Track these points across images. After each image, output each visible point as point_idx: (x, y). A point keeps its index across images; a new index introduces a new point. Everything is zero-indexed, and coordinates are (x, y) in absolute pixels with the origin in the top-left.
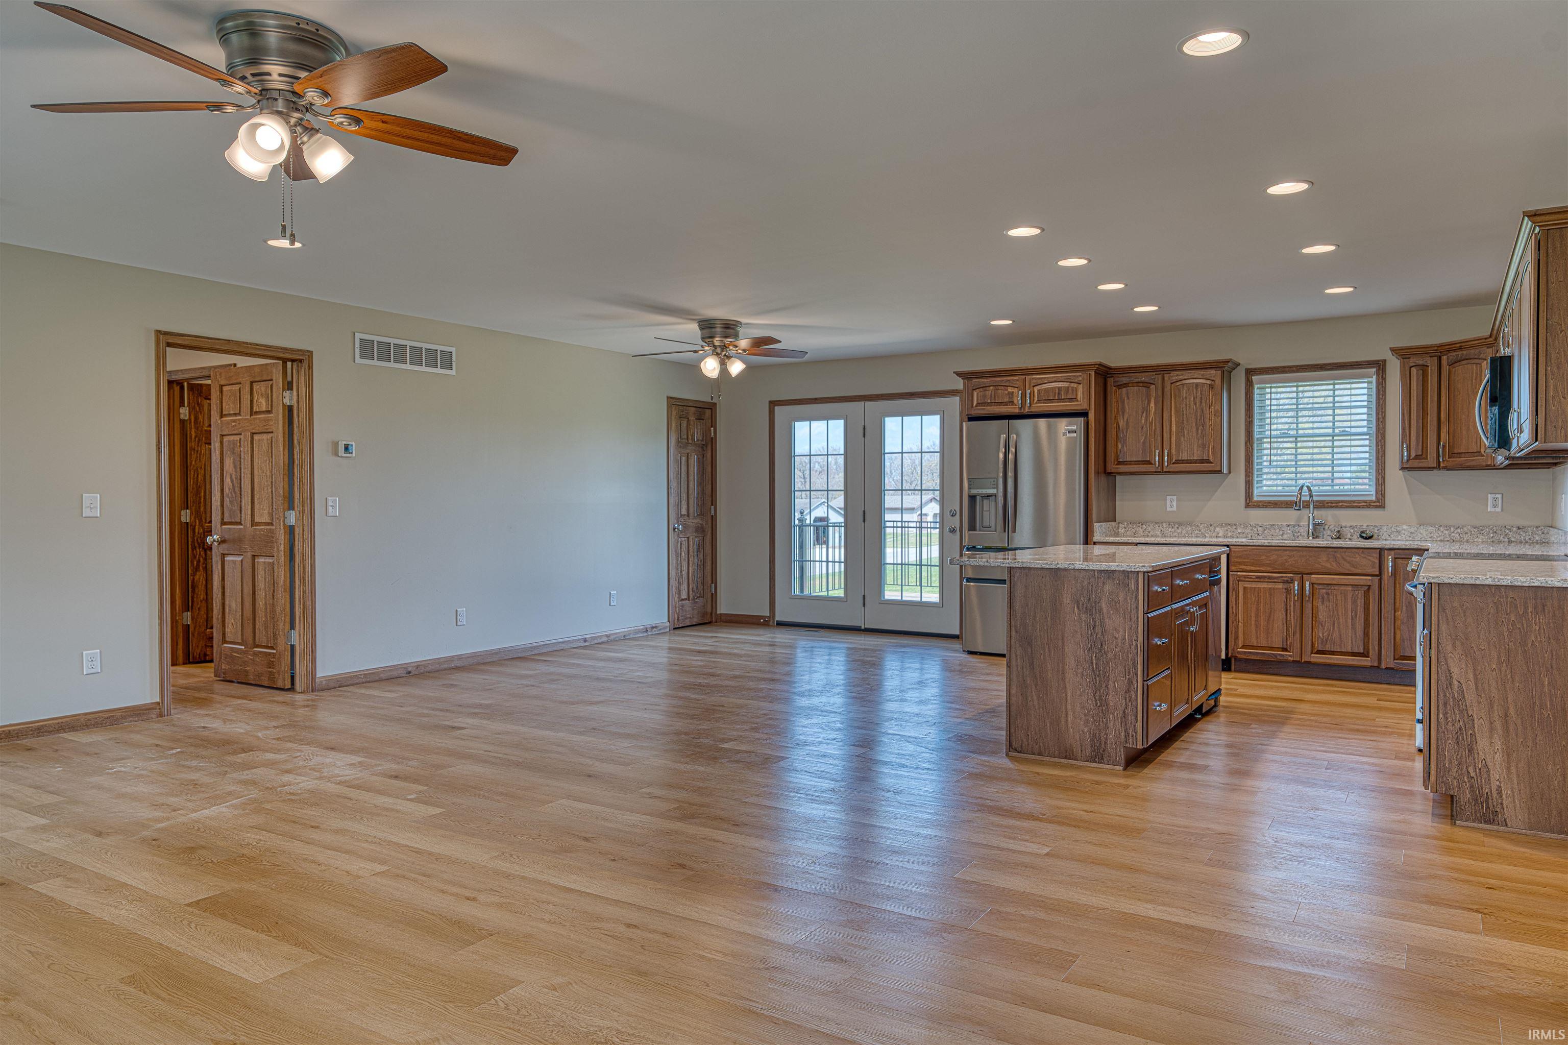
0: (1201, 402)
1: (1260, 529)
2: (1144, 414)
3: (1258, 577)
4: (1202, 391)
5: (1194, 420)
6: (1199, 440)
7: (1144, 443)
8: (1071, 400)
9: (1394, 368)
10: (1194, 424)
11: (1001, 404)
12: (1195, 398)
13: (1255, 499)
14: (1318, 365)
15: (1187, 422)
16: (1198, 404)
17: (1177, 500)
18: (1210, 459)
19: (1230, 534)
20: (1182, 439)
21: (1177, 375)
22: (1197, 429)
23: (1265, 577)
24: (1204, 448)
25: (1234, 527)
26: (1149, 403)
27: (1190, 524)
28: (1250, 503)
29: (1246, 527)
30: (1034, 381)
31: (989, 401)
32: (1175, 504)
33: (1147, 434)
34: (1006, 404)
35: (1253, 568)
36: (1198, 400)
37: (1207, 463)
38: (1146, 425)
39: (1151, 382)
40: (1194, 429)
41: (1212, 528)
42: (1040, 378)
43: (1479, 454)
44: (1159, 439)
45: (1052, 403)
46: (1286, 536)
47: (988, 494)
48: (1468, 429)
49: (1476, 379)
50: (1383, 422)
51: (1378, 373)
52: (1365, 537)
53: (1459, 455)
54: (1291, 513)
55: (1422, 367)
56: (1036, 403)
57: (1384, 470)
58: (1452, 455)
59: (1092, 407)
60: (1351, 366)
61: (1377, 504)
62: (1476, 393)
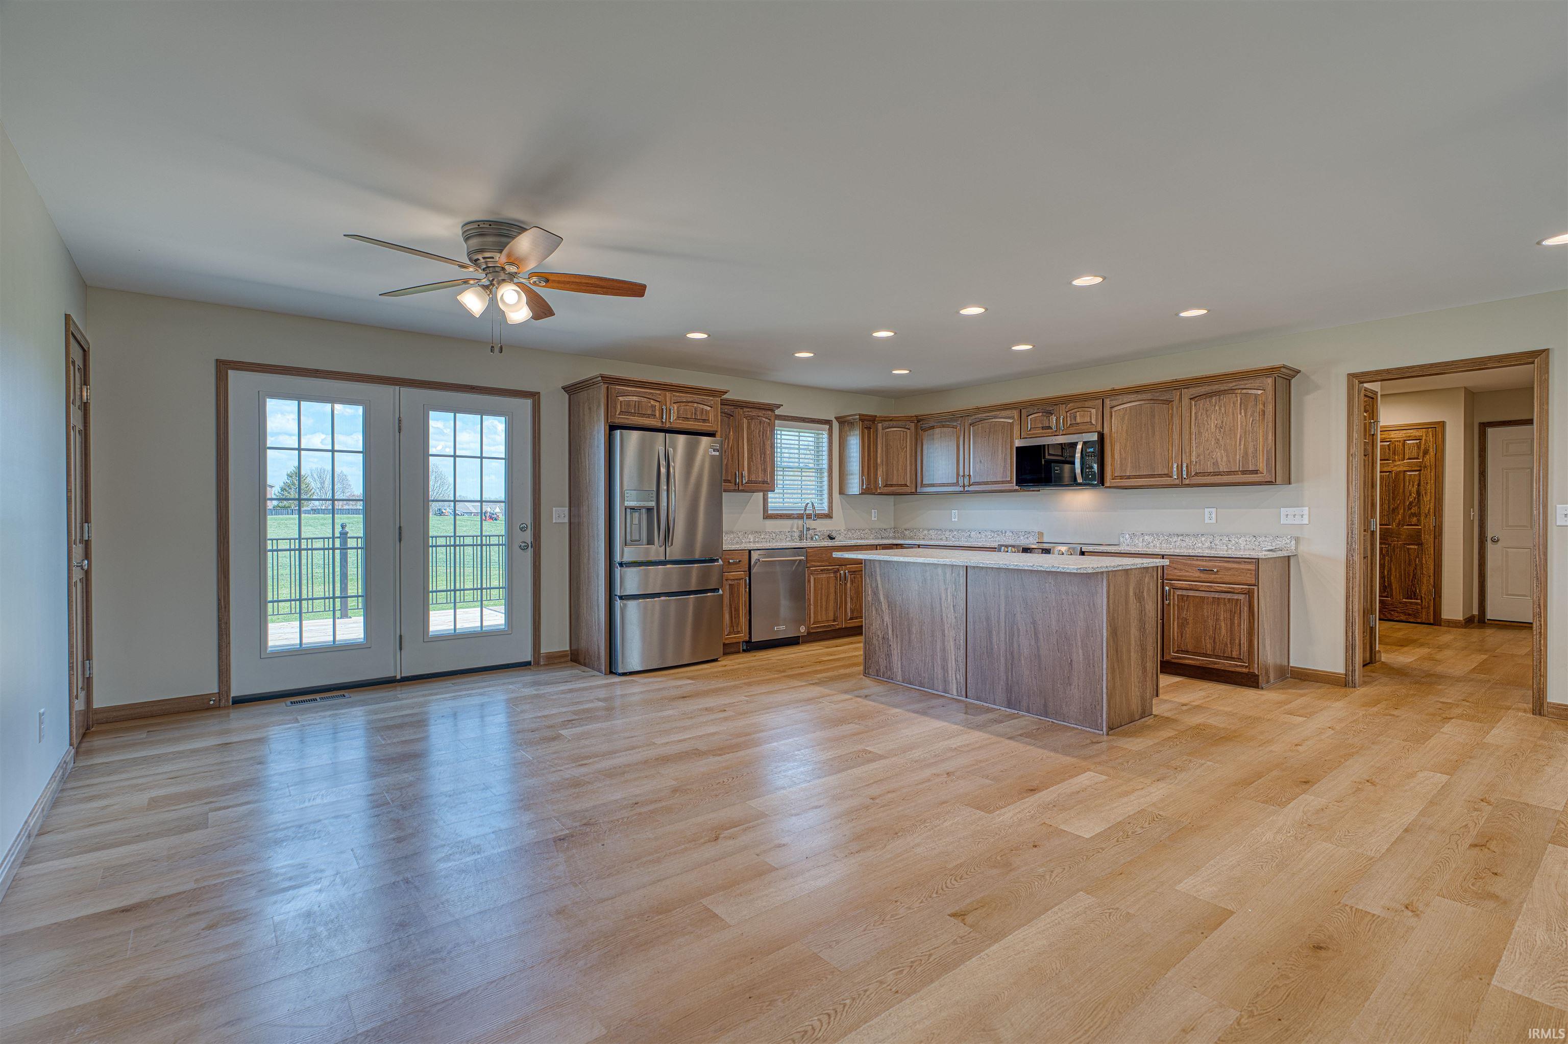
0: (763, 435)
1: (774, 535)
3: (822, 570)
4: (763, 426)
5: (759, 447)
6: (762, 464)
7: (727, 464)
8: (704, 421)
9: (836, 425)
10: (759, 451)
11: (643, 415)
12: (760, 431)
13: (770, 512)
14: (802, 418)
15: (755, 450)
16: (761, 436)
18: (768, 479)
19: (757, 540)
20: (752, 463)
21: (748, 411)
23: (825, 569)
24: (765, 471)
25: (760, 534)
26: (729, 432)
27: (732, 532)
28: (767, 516)
29: (766, 534)
30: (675, 398)
31: (633, 411)
33: (728, 458)
34: (649, 416)
35: (819, 564)
37: (765, 483)
38: (728, 450)
39: (731, 414)
40: (760, 455)
41: (746, 535)
42: (679, 396)
43: (906, 485)
44: (737, 463)
45: (689, 421)
46: (787, 539)
47: (644, 507)
48: (898, 470)
49: (903, 440)
50: (832, 461)
51: (829, 429)
52: (831, 538)
53: (891, 485)
54: (788, 522)
55: (869, 428)
56: (676, 419)
57: (832, 493)
58: (886, 486)
59: (719, 429)
60: (818, 422)
61: (829, 516)
62: (904, 449)
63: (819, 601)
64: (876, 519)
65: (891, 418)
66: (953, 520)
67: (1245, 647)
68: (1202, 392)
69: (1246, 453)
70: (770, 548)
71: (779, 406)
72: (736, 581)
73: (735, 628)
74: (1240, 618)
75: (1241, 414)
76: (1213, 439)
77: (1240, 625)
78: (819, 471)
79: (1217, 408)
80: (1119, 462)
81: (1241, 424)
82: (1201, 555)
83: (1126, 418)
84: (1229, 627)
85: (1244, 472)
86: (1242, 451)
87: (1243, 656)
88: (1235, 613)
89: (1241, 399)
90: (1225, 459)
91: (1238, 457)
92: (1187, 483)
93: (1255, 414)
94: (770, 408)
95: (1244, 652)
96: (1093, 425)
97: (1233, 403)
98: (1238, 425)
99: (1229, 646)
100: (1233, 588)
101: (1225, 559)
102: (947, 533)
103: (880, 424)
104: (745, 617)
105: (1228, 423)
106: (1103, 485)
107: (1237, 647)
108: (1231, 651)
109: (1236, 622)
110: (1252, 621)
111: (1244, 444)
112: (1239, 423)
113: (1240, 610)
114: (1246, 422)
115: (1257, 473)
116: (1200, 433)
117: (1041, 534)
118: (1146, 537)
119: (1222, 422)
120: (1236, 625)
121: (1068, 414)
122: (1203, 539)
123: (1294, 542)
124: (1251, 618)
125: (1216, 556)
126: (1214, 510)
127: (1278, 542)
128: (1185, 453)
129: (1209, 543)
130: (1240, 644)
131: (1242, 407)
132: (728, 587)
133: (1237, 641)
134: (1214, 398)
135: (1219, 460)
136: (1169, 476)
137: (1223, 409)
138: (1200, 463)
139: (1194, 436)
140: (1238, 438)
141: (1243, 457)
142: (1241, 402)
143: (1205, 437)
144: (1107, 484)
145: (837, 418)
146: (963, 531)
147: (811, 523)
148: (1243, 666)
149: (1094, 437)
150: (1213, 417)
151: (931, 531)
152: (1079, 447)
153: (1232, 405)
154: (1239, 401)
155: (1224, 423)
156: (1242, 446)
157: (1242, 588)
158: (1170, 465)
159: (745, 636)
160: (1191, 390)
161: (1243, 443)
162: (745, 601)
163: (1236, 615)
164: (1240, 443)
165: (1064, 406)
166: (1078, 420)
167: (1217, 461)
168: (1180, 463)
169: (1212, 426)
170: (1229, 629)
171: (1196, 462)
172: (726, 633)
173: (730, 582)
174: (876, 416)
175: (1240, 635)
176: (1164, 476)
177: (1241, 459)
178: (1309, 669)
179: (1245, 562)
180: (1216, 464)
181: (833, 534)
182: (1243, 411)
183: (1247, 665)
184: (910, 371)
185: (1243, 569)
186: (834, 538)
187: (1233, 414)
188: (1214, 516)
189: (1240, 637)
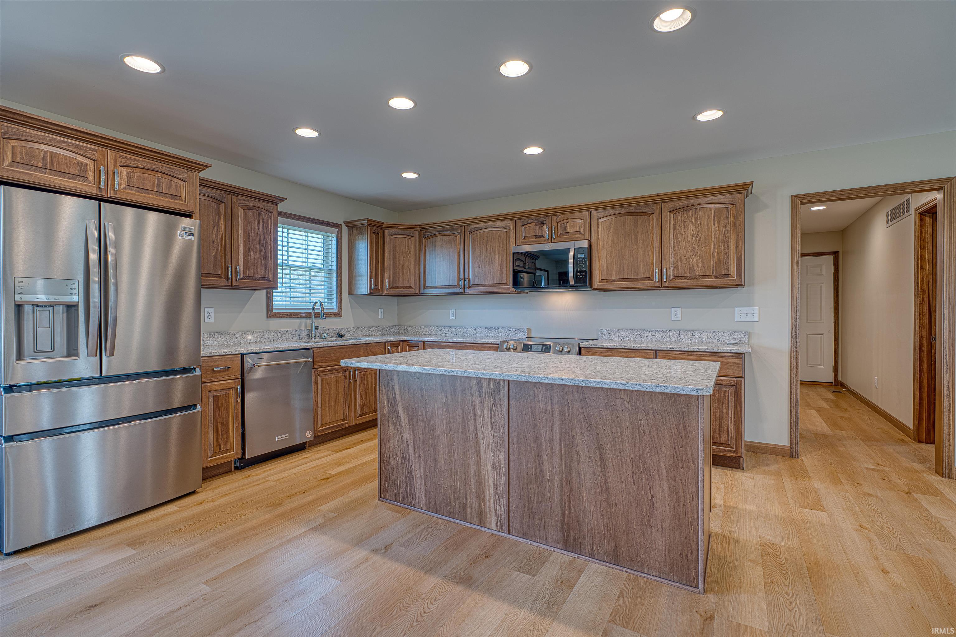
0: (263, 228)
1: (279, 334)
2: (215, 229)
3: (330, 370)
4: (263, 219)
5: (258, 243)
6: (262, 260)
7: (215, 257)
8: (174, 196)
9: (345, 229)
10: (258, 247)
11: (63, 174)
12: (259, 224)
13: (274, 311)
14: (310, 218)
15: (253, 243)
16: (261, 230)
17: (215, 313)
18: (270, 277)
20: (249, 257)
21: (244, 200)
22: (260, 251)
23: (333, 369)
24: (266, 268)
25: (262, 334)
26: (219, 220)
27: (228, 333)
28: (271, 315)
29: (270, 332)
30: (123, 160)
31: (40, 165)
32: (212, 315)
33: (218, 249)
34: (74, 176)
35: (327, 364)
36: (261, 226)
37: (268, 280)
38: (217, 240)
39: (222, 200)
40: (258, 251)
41: (246, 336)
42: (131, 159)
43: (410, 287)
44: (229, 255)
45: (148, 194)
46: (295, 338)
47: (58, 304)
48: (403, 273)
49: (408, 246)
50: (341, 263)
51: (338, 233)
52: (340, 336)
53: (397, 287)
54: (297, 321)
55: (377, 234)
56: (125, 188)
57: (341, 293)
58: (393, 287)
59: (198, 211)
60: (326, 224)
61: (338, 315)
62: (408, 254)
63: (327, 402)
64: (382, 317)
65: (397, 226)
66: (451, 318)
67: (732, 435)
68: (680, 205)
69: (719, 260)
70: (269, 350)
71: (282, 200)
72: (223, 392)
73: (222, 446)
74: (728, 407)
75: (714, 225)
76: (690, 248)
77: (727, 414)
78: (328, 272)
79: (693, 220)
80: (605, 267)
81: (715, 234)
83: (612, 228)
84: (718, 415)
85: (717, 276)
86: (715, 258)
87: (731, 442)
88: (723, 402)
89: (714, 212)
90: (700, 265)
91: (712, 263)
92: (666, 285)
93: (727, 225)
94: (274, 200)
95: (731, 438)
96: (582, 234)
97: (708, 216)
98: (712, 236)
99: (718, 432)
100: (722, 380)
102: (446, 329)
103: (387, 231)
104: (237, 431)
105: (703, 233)
106: (591, 288)
107: (725, 434)
108: (720, 437)
109: (724, 411)
110: (739, 410)
111: (718, 251)
112: (713, 233)
113: (728, 400)
114: (720, 232)
115: (728, 277)
116: (678, 242)
117: (529, 330)
118: (622, 333)
119: (698, 233)
120: (724, 414)
121: (559, 225)
122: (671, 334)
123: (747, 336)
124: (738, 408)
125: (707, 351)
126: (679, 309)
127: (735, 337)
128: (665, 259)
129: (676, 337)
130: (728, 431)
131: (716, 219)
132: (211, 400)
133: (725, 429)
134: (691, 211)
135: (695, 266)
136: (651, 279)
137: (699, 221)
138: (678, 268)
139: (672, 244)
140: (712, 246)
141: (716, 263)
142: (714, 215)
143: (683, 245)
144: (595, 286)
145: (345, 223)
146: (461, 327)
147: (319, 322)
148: (730, 451)
149: (585, 244)
150: (689, 228)
151: (431, 328)
152: (571, 254)
153: (707, 217)
154: (713, 214)
155: (700, 233)
156: (716, 254)
157: (730, 381)
158: (651, 269)
159: (236, 454)
160: (669, 204)
161: (716, 250)
162: (236, 414)
163: (724, 405)
164: (714, 251)
165: (556, 217)
166: (568, 230)
167: (693, 266)
168: (660, 268)
169: (689, 236)
170: (718, 417)
171: (675, 267)
172: (209, 455)
173: (215, 394)
174: (383, 223)
175: (728, 423)
176: (646, 279)
177: (714, 264)
179: (732, 356)
180: (692, 269)
181: (342, 332)
182: (716, 222)
183: (734, 449)
184: (419, 175)
185: (731, 363)
186: (343, 336)
187: (708, 225)
188: (679, 314)
189: (728, 425)
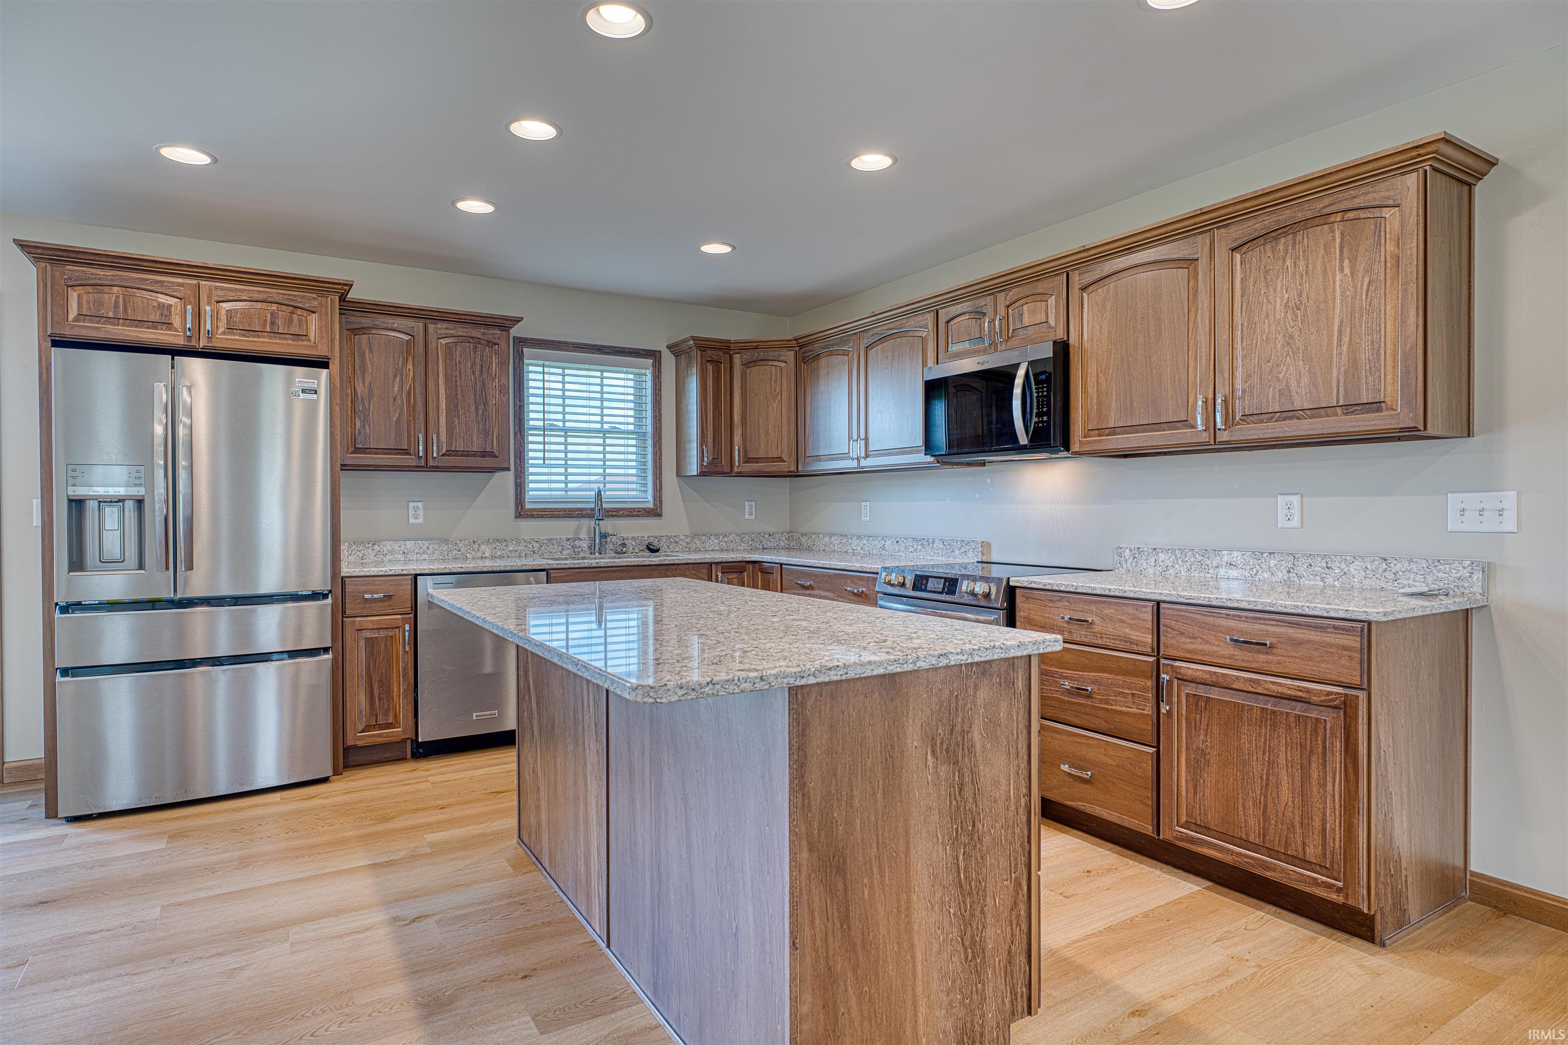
0: (481, 371)
1: (535, 545)
2: (398, 379)
4: (482, 356)
5: (472, 396)
6: (479, 423)
7: (398, 421)
8: (296, 337)
9: (668, 360)
10: (472, 401)
11: (141, 323)
12: (474, 364)
13: (528, 506)
14: (596, 346)
15: (463, 396)
16: (477, 373)
17: (425, 509)
18: (495, 451)
19: (499, 553)
20: (456, 419)
21: (447, 328)
22: (477, 409)
24: (486, 436)
25: (504, 544)
26: (405, 364)
27: (446, 541)
28: (522, 512)
29: (518, 543)
30: (220, 293)
31: (111, 314)
32: (421, 512)
33: (402, 410)
34: (154, 325)
36: (478, 367)
37: (490, 456)
38: (401, 395)
39: (408, 331)
40: (473, 408)
41: (476, 546)
42: (231, 290)
43: (780, 459)
44: (422, 417)
45: (259, 337)
46: (565, 552)
48: (767, 433)
49: (776, 382)
50: (660, 420)
51: (654, 366)
52: (653, 550)
53: (757, 460)
54: (572, 523)
55: (716, 363)
56: (224, 333)
57: (661, 474)
58: (748, 460)
59: (337, 354)
60: (630, 353)
61: (655, 512)
62: (777, 396)
64: (753, 517)
65: (755, 344)
66: (863, 519)
67: (1336, 841)
68: (1256, 230)
69: (1354, 362)
70: (463, 570)
72: (383, 634)
73: (380, 717)
74: (1324, 766)
75: (1342, 270)
76: (1280, 337)
77: (1323, 784)
78: (640, 435)
79: (1288, 263)
80: (1095, 401)
81: (1343, 293)
82: (1235, 605)
83: (1108, 308)
84: (1298, 783)
85: (1350, 408)
86: (1344, 358)
87: (1332, 862)
88: (1311, 752)
89: (1342, 234)
90: (1305, 380)
91: (1335, 374)
92: (1224, 439)
93: (1376, 267)
94: (504, 324)
95: (1333, 852)
96: (1052, 327)
97: (1325, 245)
98: (1334, 299)
99: (1298, 830)
100: (1308, 691)
101: (1291, 618)
102: (855, 542)
103: (738, 355)
104: (405, 697)
105: (1312, 295)
106: (1067, 449)
107: (1317, 838)
108: (1304, 844)
109: (1315, 775)
110: (1352, 777)
111: (1350, 340)
112: (1338, 293)
113: (1324, 747)
114: (1355, 287)
115: (1379, 410)
116: (1252, 324)
117: (986, 546)
118: (1162, 556)
119: (1300, 295)
120: (1314, 782)
121: (1010, 311)
122: (1273, 563)
123: (1478, 575)
124: (1350, 770)
126: (1295, 500)
127: (1440, 575)
128: (1222, 372)
129: (1285, 572)
130: (1324, 830)
131: (1346, 254)
132: (362, 643)
133: (1317, 823)
134: (1283, 240)
135: (1293, 384)
136: (1187, 423)
137: (1302, 264)
138: (1252, 393)
139: (1239, 333)
140: (1336, 328)
141: (1346, 373)
142: (1342, 242)
143: (1263, 332)
144: (1075, 447)
145: (669, 347)
146: (875, 537)
147: (608, 525)
148: (1330, 886)
149: (1047, 351)
150: (1279, 284)
151: (833, 539)
152: (1021, 372)
153: (1322, 251)
154: (1338, 241)
155: (1304, 296)
156: (1345, 348)
157: (1329, 693)
158: (1191, 400)
159: (404, 731)
160: (1232, 229)
161: (1346, 339)
162: (404, 669)
163: (1314, 758)
164: (1340, 340)
165: (1003, 294)
166: (1026, 321)
167: (1288, 386)
168: (1211, 396)
169: (1278, 307)
170: (1298, 790)
171: (1244, 391)
172: (360, 729)
173: (368, 634)
174: (728, 342)
175: (1325, 808)
176: (1179, 425)
177: (1341, 377)
178: (1519, 888)
179: (1336, 628)
180: (1285, 392)
181: (656, 543)
182: (1346, 262)
183: (1340, 884)
184: (734, 248)
185: (1331, 645)
186: (657, 551)
187: (1325, 271)
188: (1296, 511)
189: (1324, 814)
